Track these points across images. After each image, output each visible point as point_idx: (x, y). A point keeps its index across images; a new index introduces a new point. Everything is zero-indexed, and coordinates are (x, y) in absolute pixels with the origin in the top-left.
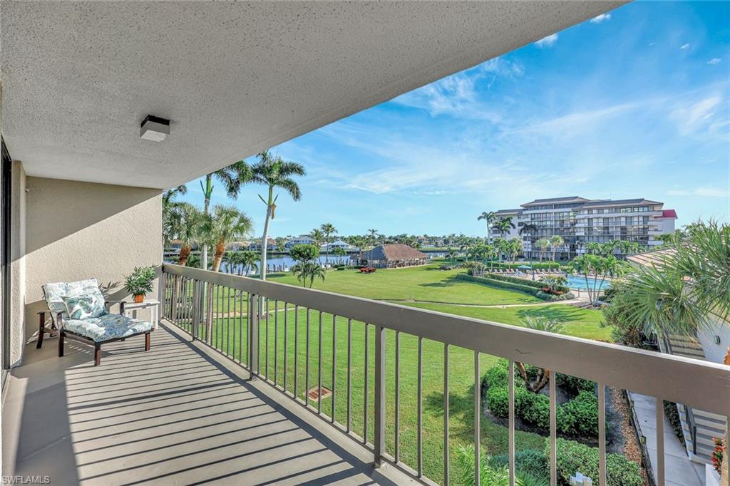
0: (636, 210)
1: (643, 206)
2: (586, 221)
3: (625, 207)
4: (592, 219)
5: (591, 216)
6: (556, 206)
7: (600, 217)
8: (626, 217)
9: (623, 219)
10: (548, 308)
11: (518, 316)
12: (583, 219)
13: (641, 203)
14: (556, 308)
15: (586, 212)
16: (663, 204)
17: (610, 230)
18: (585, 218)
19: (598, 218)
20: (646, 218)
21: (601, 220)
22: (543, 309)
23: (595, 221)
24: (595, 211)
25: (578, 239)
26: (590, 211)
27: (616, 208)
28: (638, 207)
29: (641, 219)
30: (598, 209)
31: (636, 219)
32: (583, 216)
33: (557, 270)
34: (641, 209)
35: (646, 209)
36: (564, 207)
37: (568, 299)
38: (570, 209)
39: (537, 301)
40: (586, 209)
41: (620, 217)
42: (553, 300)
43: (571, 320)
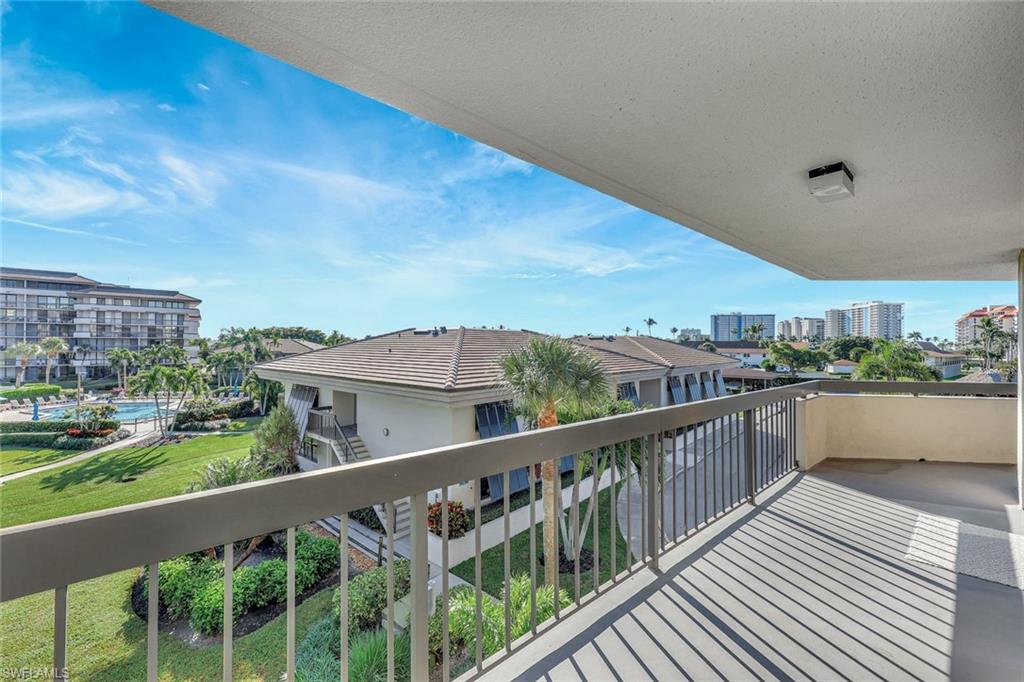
0: (169, 304)
1: (178, 301)
2: (94, 314)
3: (156, 300)
4: (104, 312)
5: (102, 308)
6: (31, 284)
7: (117, 311)
8: (156, 314)
9: (151, 316)
10: (96, 460)
11: (49, 490)
12: (88, 311)
13: (175, 297)
14: (111, 456)
15: (93, 301)
16: (200, 301)
17: (133, 330)
18: (93, 310)
19: (113, 312)
20: (181, 317)
21: (119, 316)
22: (89, 464)
23: (108, 316)
24: (109, 301)
25: (76, 344)
26: (101, 300)
27: (142, 299)
28: (172, 301)
29: (175, 318)
30: (115, 298)
31: (168, 317)
32: (89, 307)
33: (57, 397)
34: (175, 305)
35: (181, 305)
36: (47, 288)
37: (121, 439)
38: (63, 293)
39: (63, 455)
40: (94, 296)
41: (147, 313)
42: (97, 447)
43: (152, 467)
